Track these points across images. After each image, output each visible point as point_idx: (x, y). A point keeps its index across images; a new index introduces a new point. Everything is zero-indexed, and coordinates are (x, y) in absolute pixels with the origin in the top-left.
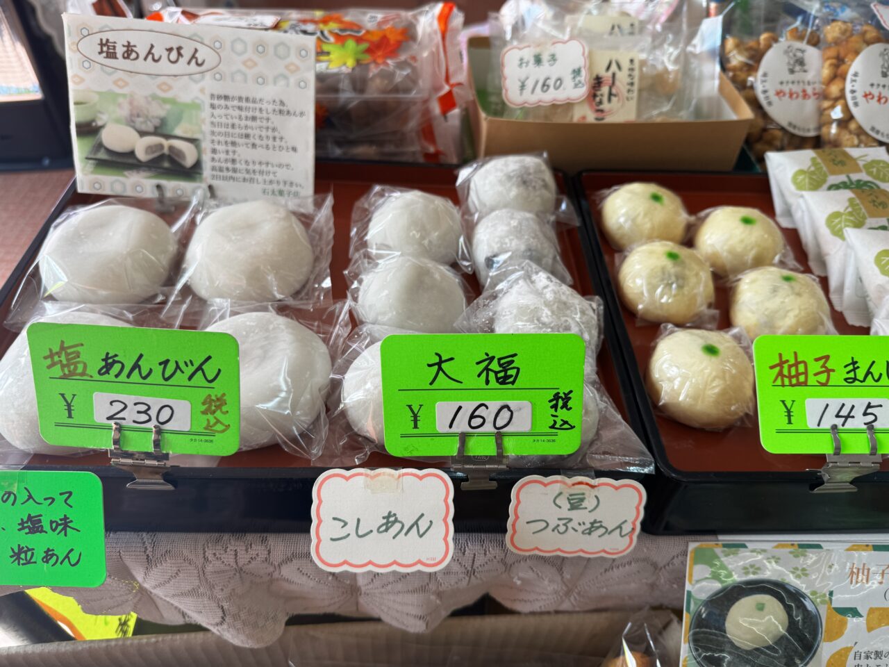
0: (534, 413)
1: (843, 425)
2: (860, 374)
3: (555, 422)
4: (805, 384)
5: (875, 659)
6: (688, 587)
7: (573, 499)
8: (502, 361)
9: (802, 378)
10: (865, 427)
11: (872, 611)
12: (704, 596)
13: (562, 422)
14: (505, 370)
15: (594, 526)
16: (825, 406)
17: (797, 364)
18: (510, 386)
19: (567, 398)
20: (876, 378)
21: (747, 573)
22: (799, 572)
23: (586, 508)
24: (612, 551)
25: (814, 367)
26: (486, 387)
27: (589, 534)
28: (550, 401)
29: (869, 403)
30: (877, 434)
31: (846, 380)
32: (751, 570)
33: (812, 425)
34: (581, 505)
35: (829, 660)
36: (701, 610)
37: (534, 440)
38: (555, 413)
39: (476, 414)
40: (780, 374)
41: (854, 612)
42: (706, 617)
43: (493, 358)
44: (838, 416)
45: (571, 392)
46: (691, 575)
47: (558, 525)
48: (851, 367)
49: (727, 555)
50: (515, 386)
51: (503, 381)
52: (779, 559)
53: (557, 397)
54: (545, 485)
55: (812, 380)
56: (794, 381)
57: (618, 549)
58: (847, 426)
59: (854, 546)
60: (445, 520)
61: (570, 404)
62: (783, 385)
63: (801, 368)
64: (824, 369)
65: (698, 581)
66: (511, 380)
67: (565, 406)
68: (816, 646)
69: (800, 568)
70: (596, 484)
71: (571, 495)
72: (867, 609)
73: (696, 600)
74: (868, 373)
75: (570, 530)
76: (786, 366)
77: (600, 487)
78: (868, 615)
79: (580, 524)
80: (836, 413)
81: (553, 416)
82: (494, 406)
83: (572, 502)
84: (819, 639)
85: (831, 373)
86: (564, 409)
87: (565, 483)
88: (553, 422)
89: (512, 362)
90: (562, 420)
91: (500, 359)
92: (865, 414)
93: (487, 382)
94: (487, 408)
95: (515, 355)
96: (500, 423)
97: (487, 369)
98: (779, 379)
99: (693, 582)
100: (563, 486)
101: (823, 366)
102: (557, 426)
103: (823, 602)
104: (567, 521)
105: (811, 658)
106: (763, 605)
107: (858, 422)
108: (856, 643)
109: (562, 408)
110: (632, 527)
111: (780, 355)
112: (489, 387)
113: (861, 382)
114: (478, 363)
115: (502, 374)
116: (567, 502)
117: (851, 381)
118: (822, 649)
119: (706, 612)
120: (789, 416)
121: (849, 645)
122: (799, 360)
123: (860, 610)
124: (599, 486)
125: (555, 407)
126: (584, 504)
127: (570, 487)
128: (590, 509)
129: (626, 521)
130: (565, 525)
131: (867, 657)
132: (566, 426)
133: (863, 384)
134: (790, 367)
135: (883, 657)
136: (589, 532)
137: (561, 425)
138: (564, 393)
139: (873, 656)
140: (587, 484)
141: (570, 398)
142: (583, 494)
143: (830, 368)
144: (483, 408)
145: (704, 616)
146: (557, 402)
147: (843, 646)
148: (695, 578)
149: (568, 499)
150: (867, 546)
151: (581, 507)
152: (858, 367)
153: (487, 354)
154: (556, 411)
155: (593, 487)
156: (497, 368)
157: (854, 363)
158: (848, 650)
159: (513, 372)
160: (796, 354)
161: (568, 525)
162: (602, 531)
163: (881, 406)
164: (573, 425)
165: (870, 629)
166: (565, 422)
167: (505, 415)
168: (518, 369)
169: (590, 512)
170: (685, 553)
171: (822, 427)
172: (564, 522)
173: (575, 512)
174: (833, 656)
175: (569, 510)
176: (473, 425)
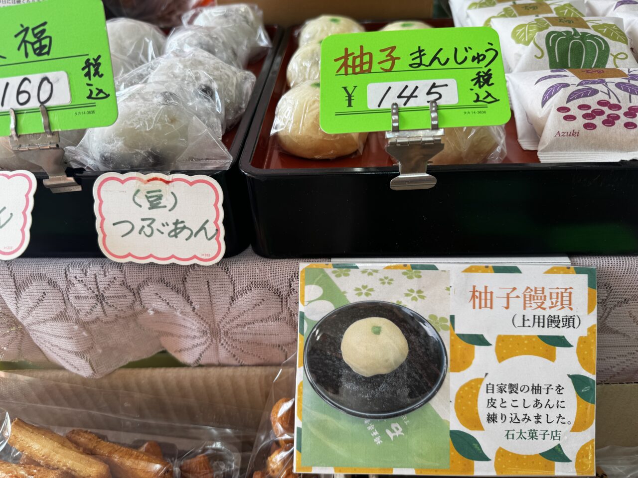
0: (71, 83)
1: (405, 104)
2: (426, 60)
3: (91, 92)
4: (369, 71)
5: (511, 392)
6: (301, 308)
7: (151, 197)
8: (36, 31)
9: (366, 67)
10: (429, 104)
11: (501, 339)
12: (317, 318)
13: (97, 91)
14: (40, 40)
15: (178, 228)
16: (387, 88)
17: (362, 55)
18: (46, 57)
19: (97, 65)
20: (443, 62)
21: (360, 294)
22: (415, 294)
23: (165, 207)
24: (203, 257)
25: (378, 57)
26: (25, 60)
27: (176, 236)
28: (83, 69)
29: (434, 84)
30: (440, 110)
31: (411, 65)
32: (364, 291)
33: (372, 105)
34: (160, 203)
35: (459, 392)
36: (315, 332)
37: (76, 113)
38: (89, 82)
39: (22, 89)
40: (345, 65)
41: (480, 340)
42: (319, 340)
43: (27, 30)
44: (400, 97)
45: (99, 57)
46: (303, 296)
47: (143, 227)
48: (418, 54)
49: (338, 276)
50: (50, 57)
51: (39, 52)
52: (392, 280)
53: (88, 64)
54: (123, 182)
55: (376, 67)
56: (358, 70)
57: (209, 255)
58: (408, 105)
59: (471, 267)
60: (24, 213)
61: (101, 70)
62: (346, 74)
63: (366, 58)
64: (389, 58)
65: (310, 302)
66: (46, 50)
67: (97, 73)
68: (442, 376)
69: (415, 290)
70: (170, 180)
71: (148, 192)
72: (496, 336)
73: (309, 321)
74: (435, 58)
75: (156, 232)
76: (351, 58)
77: (175, 183)
78: (497, 342)
79: (164, 225)
80: (398, 94)
81: (89, 85)
82: (36, 78)
83: (150, 199)
84: (445, 368)
85: (396, 61)
86: (97, 76)
87: (140, 179)
88: (89, 92)
89: (43, 31)
90: (97, 89)
91: (33, 29)
92: (429, 93)
93: (27, 55)
94: (30, 82)
95: (45, 24)
96: (43, 98)
97: (24, 41)
98: (343, 69)
99: (306, 303)
100: (139, 183)
101: (389, 55)
102: (94, 96)
103: (445, 328)
104: (150, 221)
105: (438, 389)
106: (380, 328)
107: (422, 100)
108: (486, 374)
109: (94, 75)
110: (215, 228)
111: (346, 50)
112: (29, 59)
113: (427, 66)
114: (16, 36)
115: (37, 46)
116: (146, 199)
117: (417, 66)
118: (449, 379)
119: (320, 335)
120: (350, 100)
121: (480, 377)
122: (365, 52)
123: (488, 338)
124: (172, 181)
125: (88, 74)
126: (163, 202)
127: (145, 183)
128: (170, 206)
129: (207, 221)
130: (149, 226)
131: (501, 390)
132: (101, 95)
133: (429, 68)
134: (354, 59)
135: (519, 391)
136: (175, 233)
137: (97, 95)
138: (94, 59)
139: (507, 389)
140: (161, 180)
141: (99, 64)
142: (160, 191)
143: (395, 57)
144: (26, 82)
145: (318, 338)
146: (89, 69)
147: (474, 377)
148: (307, 299)
149: (146, 196)
150: (487, 267)
151: (160, 205)
152: (424, 54)
153: (22, 26)
154: (90, 79)
155: (167, 182)
156: (33, 40)
157: (420, 51)
158: (479, 381)
159: (45, 42)
160: (362, 47)
161: (152, 225)
162: (186, 233)
163: (446, 85)
164: (107, 93)
165: (501, 358)
166: (100, 91)
167: (46, 86)
168: (50, 38)
169: (170, 210)
170: (296, 275)
171: (382, 107)
172: (149, 222)
173: (154, 210)
174: (462, 388)
175: (149, 209)
176: (21, 101)
